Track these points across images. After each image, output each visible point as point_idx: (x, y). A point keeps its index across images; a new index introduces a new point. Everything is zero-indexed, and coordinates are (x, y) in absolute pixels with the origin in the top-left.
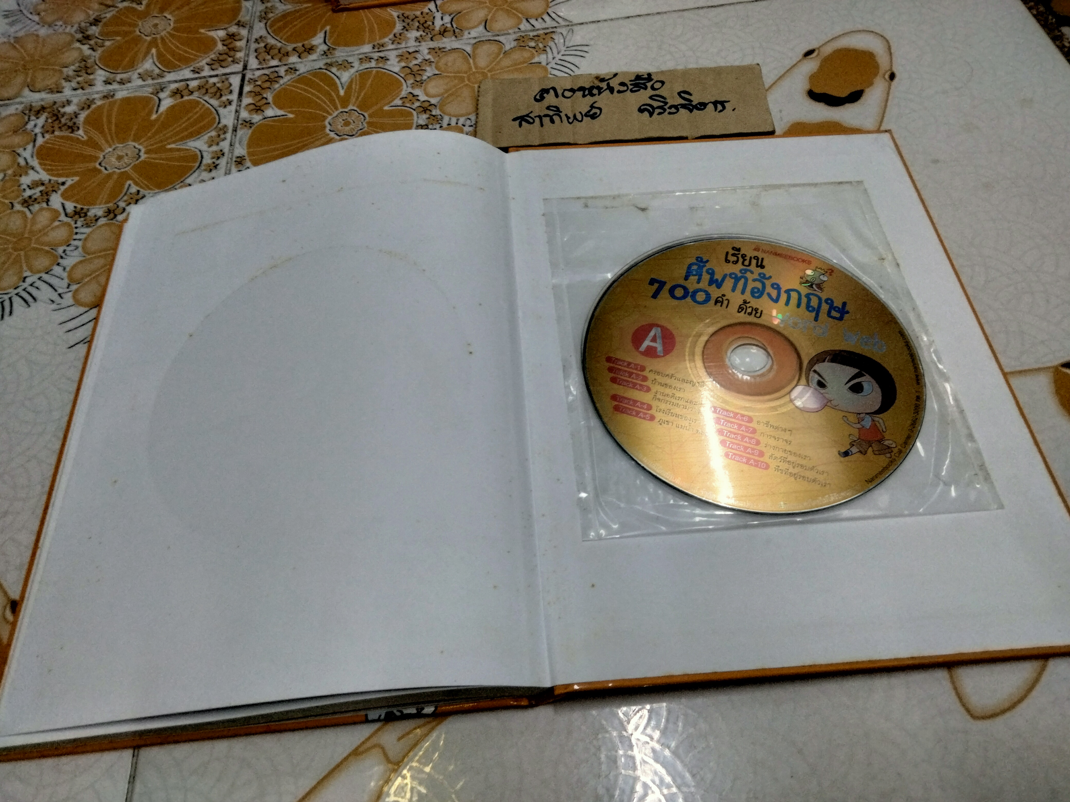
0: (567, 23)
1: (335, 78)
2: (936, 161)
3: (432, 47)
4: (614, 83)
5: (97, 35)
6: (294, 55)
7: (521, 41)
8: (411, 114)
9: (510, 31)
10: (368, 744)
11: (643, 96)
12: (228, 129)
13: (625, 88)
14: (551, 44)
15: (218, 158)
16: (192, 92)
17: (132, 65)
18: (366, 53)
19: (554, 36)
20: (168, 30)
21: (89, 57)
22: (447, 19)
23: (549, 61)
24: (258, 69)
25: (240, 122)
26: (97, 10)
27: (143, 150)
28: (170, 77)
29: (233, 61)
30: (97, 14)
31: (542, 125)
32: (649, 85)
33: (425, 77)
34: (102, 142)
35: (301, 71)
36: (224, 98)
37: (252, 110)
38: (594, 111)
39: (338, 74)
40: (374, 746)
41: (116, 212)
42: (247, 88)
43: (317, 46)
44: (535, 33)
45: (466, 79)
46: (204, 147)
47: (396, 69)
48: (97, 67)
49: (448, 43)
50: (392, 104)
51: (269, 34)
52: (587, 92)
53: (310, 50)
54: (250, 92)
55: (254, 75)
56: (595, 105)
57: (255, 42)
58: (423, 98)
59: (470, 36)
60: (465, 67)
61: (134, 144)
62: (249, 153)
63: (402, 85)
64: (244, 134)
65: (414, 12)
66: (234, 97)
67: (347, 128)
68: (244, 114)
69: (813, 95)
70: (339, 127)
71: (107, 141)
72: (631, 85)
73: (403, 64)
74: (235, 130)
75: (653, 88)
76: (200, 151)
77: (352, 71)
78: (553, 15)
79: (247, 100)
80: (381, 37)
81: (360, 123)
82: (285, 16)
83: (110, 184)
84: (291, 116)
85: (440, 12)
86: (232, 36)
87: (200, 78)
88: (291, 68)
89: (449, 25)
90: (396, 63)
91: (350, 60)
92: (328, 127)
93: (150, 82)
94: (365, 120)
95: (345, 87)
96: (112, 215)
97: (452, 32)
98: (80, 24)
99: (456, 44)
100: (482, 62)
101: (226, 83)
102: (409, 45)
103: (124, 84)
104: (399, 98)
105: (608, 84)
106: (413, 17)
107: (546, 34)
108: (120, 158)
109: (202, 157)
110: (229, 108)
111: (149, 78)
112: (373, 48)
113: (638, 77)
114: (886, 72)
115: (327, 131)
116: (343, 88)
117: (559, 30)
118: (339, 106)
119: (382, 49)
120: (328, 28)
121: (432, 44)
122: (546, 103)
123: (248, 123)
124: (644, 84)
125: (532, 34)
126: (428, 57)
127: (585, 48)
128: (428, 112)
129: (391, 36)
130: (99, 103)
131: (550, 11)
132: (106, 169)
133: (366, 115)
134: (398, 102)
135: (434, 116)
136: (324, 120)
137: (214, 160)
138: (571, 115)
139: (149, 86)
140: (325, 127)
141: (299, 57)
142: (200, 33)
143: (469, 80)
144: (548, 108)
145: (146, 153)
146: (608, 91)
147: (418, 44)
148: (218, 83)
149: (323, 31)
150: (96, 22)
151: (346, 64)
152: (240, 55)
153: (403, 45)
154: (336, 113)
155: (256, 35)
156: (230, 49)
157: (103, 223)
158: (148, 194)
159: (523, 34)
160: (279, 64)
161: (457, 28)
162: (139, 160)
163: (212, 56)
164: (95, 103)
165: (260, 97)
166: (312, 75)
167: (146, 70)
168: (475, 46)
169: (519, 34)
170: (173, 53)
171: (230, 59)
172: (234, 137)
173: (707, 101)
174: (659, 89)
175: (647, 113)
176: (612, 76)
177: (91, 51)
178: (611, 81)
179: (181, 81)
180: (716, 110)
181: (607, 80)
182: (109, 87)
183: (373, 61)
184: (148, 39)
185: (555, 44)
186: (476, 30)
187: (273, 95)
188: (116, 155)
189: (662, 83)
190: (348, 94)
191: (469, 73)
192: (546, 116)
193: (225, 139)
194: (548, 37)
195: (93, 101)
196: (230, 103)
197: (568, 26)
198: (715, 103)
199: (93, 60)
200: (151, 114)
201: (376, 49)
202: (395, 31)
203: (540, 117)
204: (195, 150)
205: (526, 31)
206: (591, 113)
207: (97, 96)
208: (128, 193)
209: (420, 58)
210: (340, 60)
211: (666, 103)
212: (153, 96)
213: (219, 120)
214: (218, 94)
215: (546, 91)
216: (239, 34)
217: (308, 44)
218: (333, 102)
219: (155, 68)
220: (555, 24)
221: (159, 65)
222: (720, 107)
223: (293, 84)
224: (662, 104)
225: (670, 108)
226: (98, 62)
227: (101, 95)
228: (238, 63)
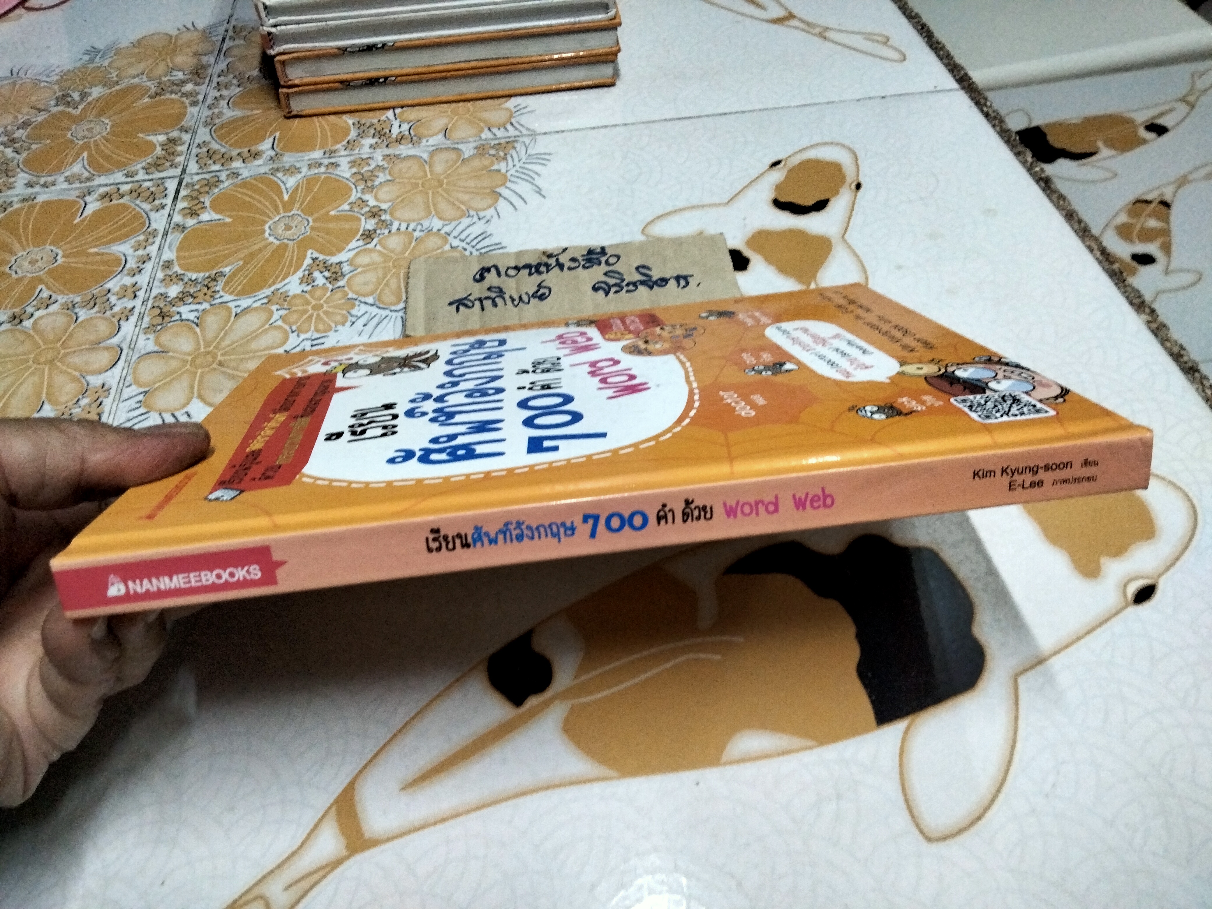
0: (530, 133)
1: (280, 183)
2: (899, 267)
3: (388, 153)
4: (564, 259)
5: (24, 138)
6: (238, 160)
7: (481, 150)
8: (359, 220)
9: (471, 139)
10: (250, 896)
11: (597, 273)
12: (158, 233)
13: (576, 264)
14: (513, 153)
15: (144, 262)
16: (123, 197)
17: (58, 169)
18: (315, 159)
19: (516, 145)
20: (104, 134)
21: (12, 160)
22: (405, 127)
23: (509, 168)
24: (198, 174)
25: (172, 226)
26: (28, 114)
27: (61, 253)
28: (100, 180)
29: (171, 166)
30: (26, 117)
31: (483, 309)
32: (603, 259)
33: (376, 183)
34: (16, 246)
35: (244, 176)
36: (157, 202)
37: (186, 214)
38: (542, 291)
39: (284, 179)
40: (255, 899)
41: (22, 317)
42: (183, 193)
43: (263, 152)
44: (497, 142)
45: (420, 186)
46: (130, 252)
47: (348, 175)
48: (18, 170)
49: (404, 150)
50: (340, 209)
51: (214, 139)
52: (533, 270)
53: (256, 155)
54: (187, 196)
55: (192, 179)
56: (543, 284)
57: (197, 147)
58: (372, 202)
59: (428, 144)
60: (421, 174)
61: (52, 247)
62: (178, 257)
63: (351, 190)
64: (176, 238)
65: (370, 120)
66: (169, 201)
67: (289, 232)
68: (177, 218)
69: (778, 204)
70: (280, 231)
71: (22, 246)
72: (583, 260)
73: (354, 170)
74: (166, 234)
75: (607, 263)
76: (125, 255)
77: (300, 176)
78: (517, 125)
79: (182, 204)
80: (334, 144)
81: (303, 227)
82: (233, 121)
83: (19, 288)
84: (228, 220)
85: (398, 120)
86: (173, 141)
87: (132, 182)
88: (234, 173)
89: (407, 133)
90: (347, 169)
91: (298, 165)
92: (268, 231)
93: (77, 185)
94: (308, 224)
95: (290, 192)
96: (17, 321)
97: (409, 140)
98: (6, 127)
99: (413, 152)
100: (439, 168)
101: (161, 187)
102: (362, 151)
103: (47, 187)
104: (347, 203)
105: (557, 260)
106: (368, 124)
107: (508, 143)
108: (33, 262)
109: (126, 262)
110: (161, 212)
111: (77, 182)
112: (325, 154)
113: (590, 252)
114: (852, 183)
115: (267, 235)
116: (287, 193)
117: (521, 139)
118: (281, 211)
119: (333, 155)
120: (277, 134)
121: (387, 151)
122: (487, 283)
123: (181, 228)
124: (597, 259)
125: (492, 143)
126: (381, 164)
127: (547, 157)
128: (376, 217)
129: (345, 143)
130: (16, 206)
131: (513, 121)
132: (16, 273)
133: (310, 219)
134: (346, 207)
135: (383, 221)
136: (264, 225)
137: (139, 264)
138: (516, 296)
139: (76, 189)
140: (264, 231)
141: (244, 162)
142: (139, 138)
143: (423, 186)
144: (489, 289)
145: (64, 256)
146: (557, 268)
147: (372, 151)
148: (153, 186)
149: (272, 137)
150: (25, 125)
151: (293, 170)
152: (180, 159)
153: (356, 151)
154: (277, 218)
155: (198, 140)
156: (169, 154)
157: (6, 328)
158: (62, 299)
159: (483, 142)
160: (221, 168)
161: (415, 136)
162: (55, 265)
163: (149, 160)
164: (12, 206)
165: (196, 202)
166: (256, 179)
167: (75, 174)
168: (432, 154)
169: (480, 142)
170: (107, 158)
171: (168, 164)
172: (163, 241)
173: (668, 276)
174: (615, 264)
175: (601, 292)
176: (561, 251)
177: (15, 155)
178: (560, 257)
179: (112, 184)
180: (678, 286)
181: (555, 256)
182: (31, 190)
183: (322, 166)
184: (81, 143)
185: (517, 152)
186: (435, 138)
187: (210, 199)
188: (29, 260)
189: (618, 257)
190: (292, 199)
191: (424, 179)
192: (487, 298)
193: (153, 243)
194: (510, 145)
195: (11, 204)
196: (163, 207)
197: (531, 135)
198: (678, 278)
199: (16, 162)
200: (74, 216)
201: (327, 155)
202: (349, 138)
203: (481, 300)
204: (119, 254)
205: (486, 140)
206: (539, 293)
207: (16, 199)
208: (38, 298)
209: (373, 165)
210: (287, 166)
211: (623, 280)
212: (78, 200)
213: (149, 224)
214: (151, 199)
215: (488, 270)
216: (181, 139)
217: (254, 149)
218: (276, 208)
219: (85, 171)
220: (517, 133)
221: (90, 169)
222: (683, 283)
223: (234, 188)
224: (618, 281)
225: (628, 284)
226: (21, 166)
227: (20, 197)
228: (176, 167)
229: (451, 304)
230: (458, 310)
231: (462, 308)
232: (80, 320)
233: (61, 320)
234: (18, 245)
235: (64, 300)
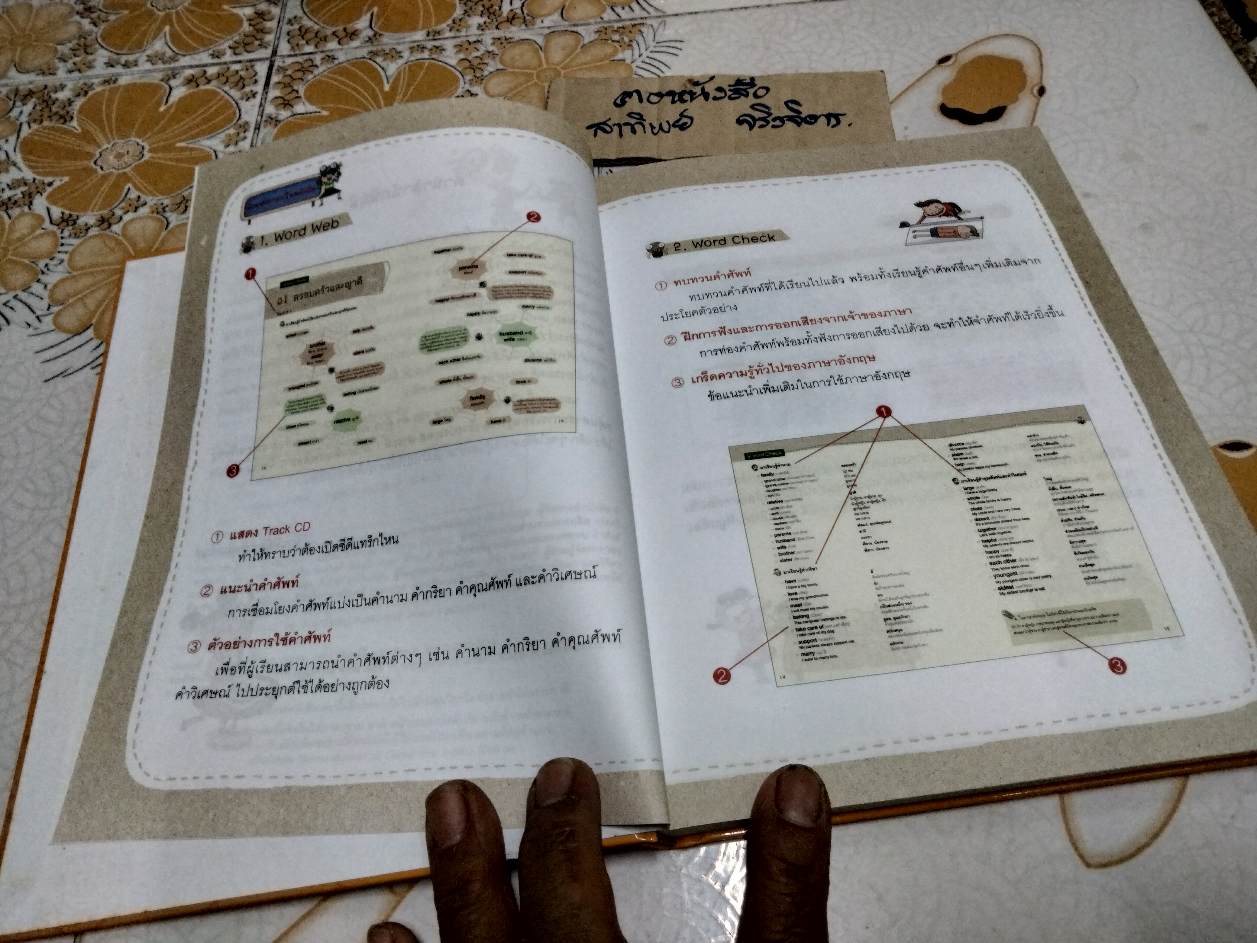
0: (659, 14)
1: (380, 69)
3: (497, 36)
4: (710, 88)
5: (100, 8)
6: (333, 40)
7: (603, 33)
9: (592, 21)
11: (743, 105)
12: (249, 127)
13: (723, 94)
14: (639, 38)
16: (210, 81)
17: (139, 46)
18: (418, 41)
19: (642, 29)
20: (186, 4)
21: (90, 33)
22: (517, 3)
23: (635, 58)
24: (290, 56)
25: (264, 118)
27: (147, 148)
28: (185, 61)
29: (261, 45)
31: (621, 135)
32: (751, 91)
33: (486, 73)
34: (100, 137)
35: (340, 60)
36: (247, 89)
37: (279, 105)
38: (684, 120)
39: (383, 64)
41: (112, 221)
42: (275, 79)
43: (361, 31)
44: (620, 25)
45: (535, 77)
46: (220, 148)
47: (453, 62)
48: (98, 46)
49: (516, 32)
51: (305, 14)
52: (676, 98)
53: (353, 35)
54: (279, 83)
55: (284, 62)
56: (685, 114)
57: (288, 23)
59: (543, 25)
60: (535, 62)
61: (136, 140)
63: (457, 80)
64: (268, 132)
66: (259, 88)
68: (270, 109)
69: (946, 111)
71: (106, 136)
72: (730, 90)
73: (462, 56)
74: (258, 128)
75: (755, 95)
76: (215, 151)
77: (401, 62)
78: (644, 4)
79: (274, 93)
80: (437, 23)
83: (106, 187)
84: (325, 113)
86: (261, 15)
87: (220, 64)
88: (329, 57)
89: (519, 11)
90: (453, 55)
91: (399, 48)
93: (160, 66)
95: (391, 81)
96: (106, 225)
97: (522, 20)
99: (525, 35)
100: (557, 56)
101: (250, 71)
102: (469, 33)
103: (129, 67)
105: (703, 89)
107: (634, 26)
108: (119, 156)
110: (252, 101)
111: (160, 62)
112: (428, 35)
113: (739, 82)
114: (1035, 85)
116: (388, 81)
117: (649, 22)
118: (382, 104)
119: (437, 37)
120: (375, 9)
121: (497, 33)
122: (627, 108)
123: (274, 121)
124: (745, 90)
125: (616, 25)
126: (491, 48)
127: (678, 45)
129: (450, 22)
130: (98, 89)
132: (102, 168)
138: (656, 125)
139: (160, 70)
141: (339, 43)
142: (224, 10)
143: (538, 78)
144: (629, 115)
145: (151, 151)
146: (702, 97)
147: (481, 32)
148: (242, 70)
149: (370, 13)
151: (394, 53)
152: (270, 38)
153: (463, 33)
155: (289, 15)
156: (257, 31)
157: (94, 233)
158: (152, 201)
159: (606, 25)
160: (315, 50)
161: (528, 15)
162: (142, 160)
163: (236, 38)
164: (94, 89)
165: (289, 90)
166: (353, 65)
167: (157, 52)
168: (548, 37)
169: (602, 25)
170: (190, 33)
171: (257, 43)
172: (256, 135)
173: (818, 114)
174: (762, 96)
175: (746, 126)
176: (708, 79)
177: (92, 27)
178: (706, 86)
179: (197, 66)
180: (828, 125)
181: (701, 84)
182: (111, 70)
183: (426, 51)
184: (161, 14)
185: (644, 38)
186: (550, 18)
187: (305, 87)
188: (114, 153)
189: (768, 89)
190: (394, 88)
191: (539, 69)
192: (627, 124)
193: (245, 138)
194: (635, 30)
195: (91, 87)
196: (254, 95)
197: (660, 17)
198: (828, 116)
199: (94, 36)
200: (159, 104)
201: (431, 37)
202: (455, 15)
203: (619, 125)
204: (208, 150)
205: (609, 22)
206: (680, 123)
207: (96, 81)
208: (126, 199)
209: (482, 49)
210: (387, 48)
211: (770, 114)
212: (162, 83)
213: (240, 115)
214: (240, 84)
215: (628, 94)
216: (269, 13)
217: (350, 27)
218: (375, 99)
219: (167, 49)
220: (645, 14)
221: (172, 47)
222: (833, 121)
223: (331, 75)
224: (765, 115)
225: (774, 120)
226: (99, 40)
227: (102, 79)
228: (266, 47)
229: (589, 128)
230: (595, 134)
231: (599, 132)
232: (171, 226)
233: (152, 225)
234: (101, 136)
235: (154, 202)
